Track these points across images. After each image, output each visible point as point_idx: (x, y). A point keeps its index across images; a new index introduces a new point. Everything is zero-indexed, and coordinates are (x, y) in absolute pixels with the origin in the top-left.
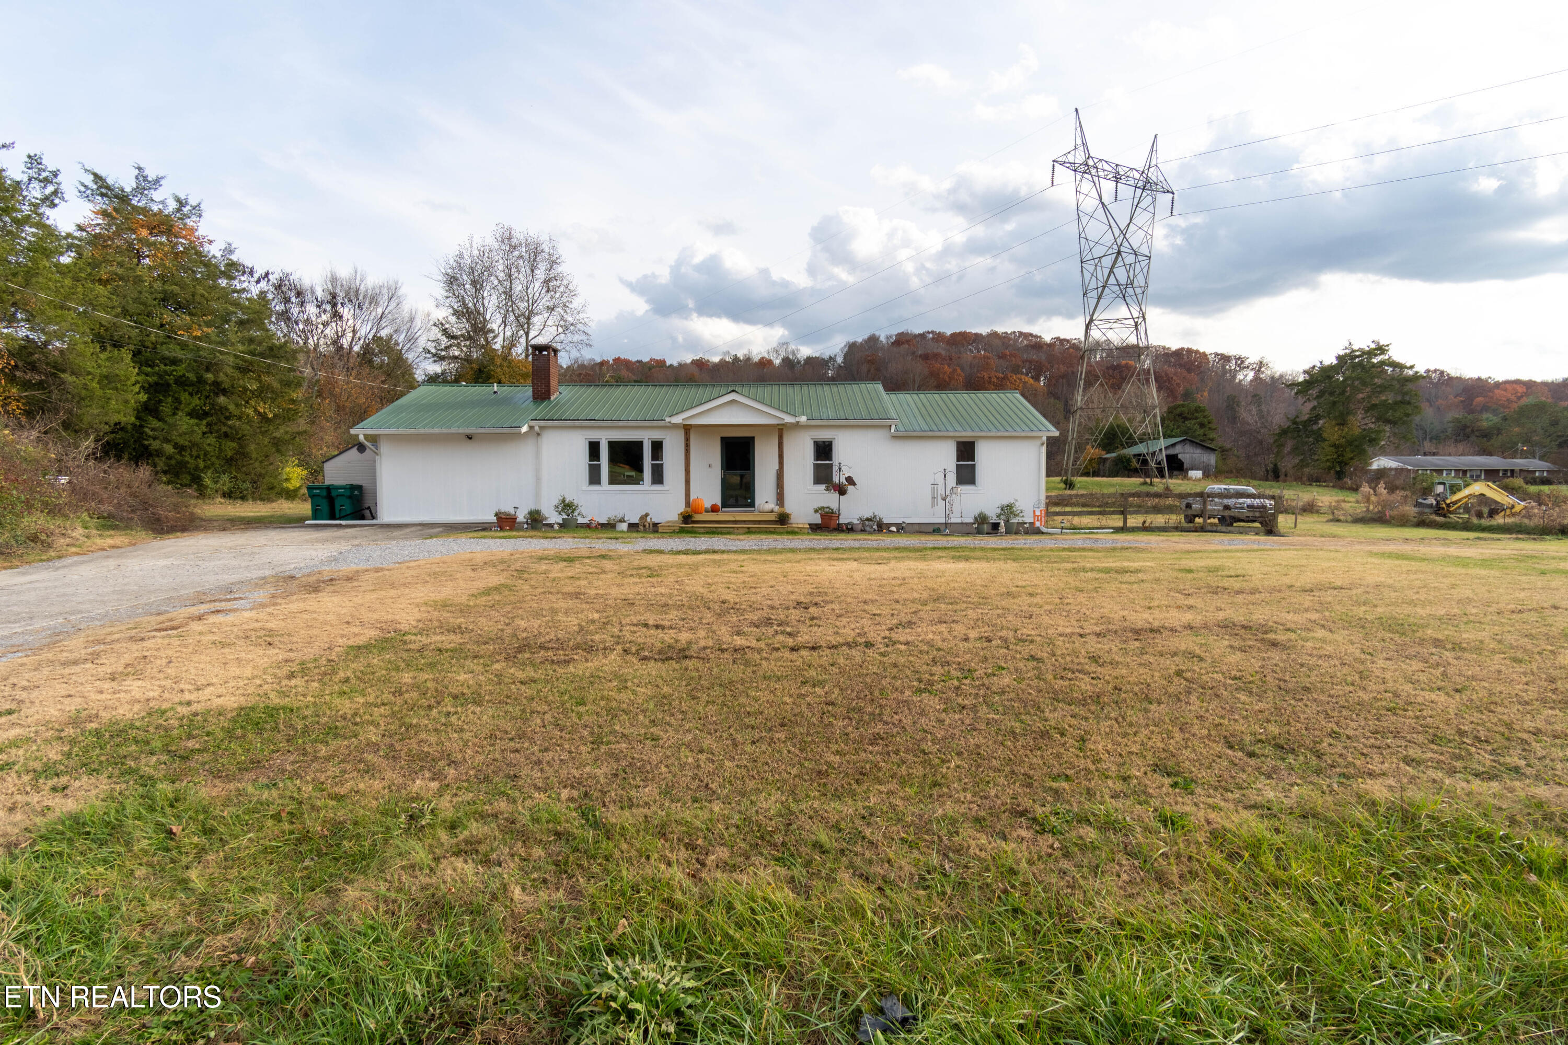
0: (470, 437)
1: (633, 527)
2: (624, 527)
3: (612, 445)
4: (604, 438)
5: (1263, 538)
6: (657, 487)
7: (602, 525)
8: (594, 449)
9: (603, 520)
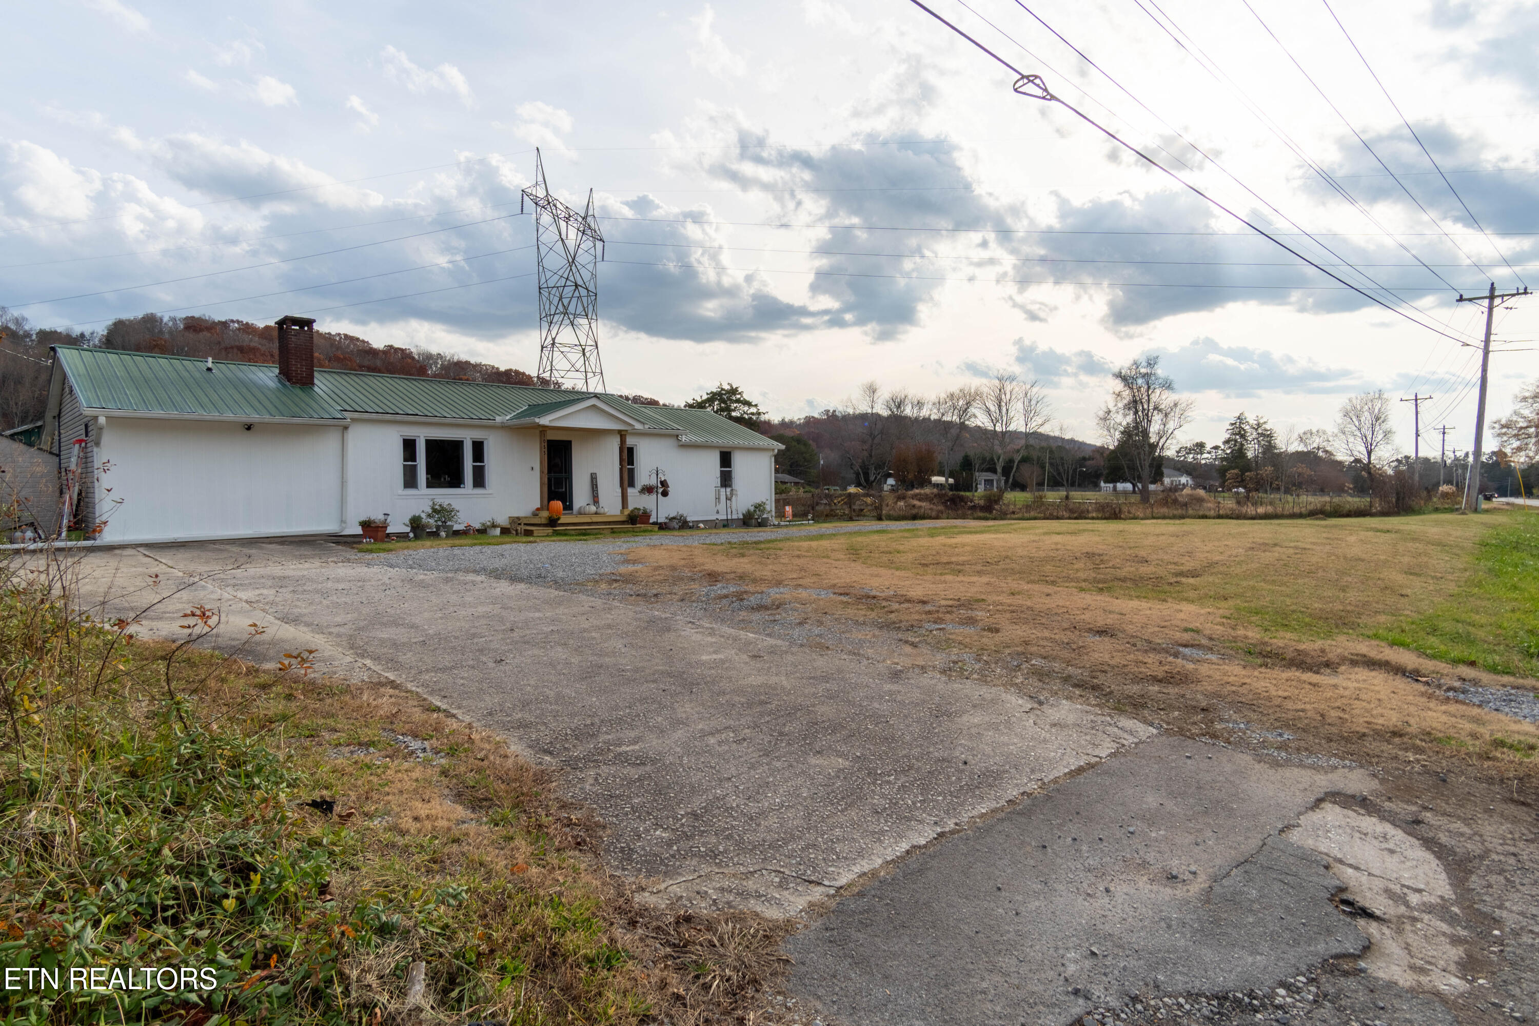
0: (249, 427)
1: (505, 531)
2: (498, 531)
3: (431, 444)
4: (422, 435)
5: (877, 522)
6: (479, 491)
7: (479, 531)
8: (409, 446)
9: (477, 526)
